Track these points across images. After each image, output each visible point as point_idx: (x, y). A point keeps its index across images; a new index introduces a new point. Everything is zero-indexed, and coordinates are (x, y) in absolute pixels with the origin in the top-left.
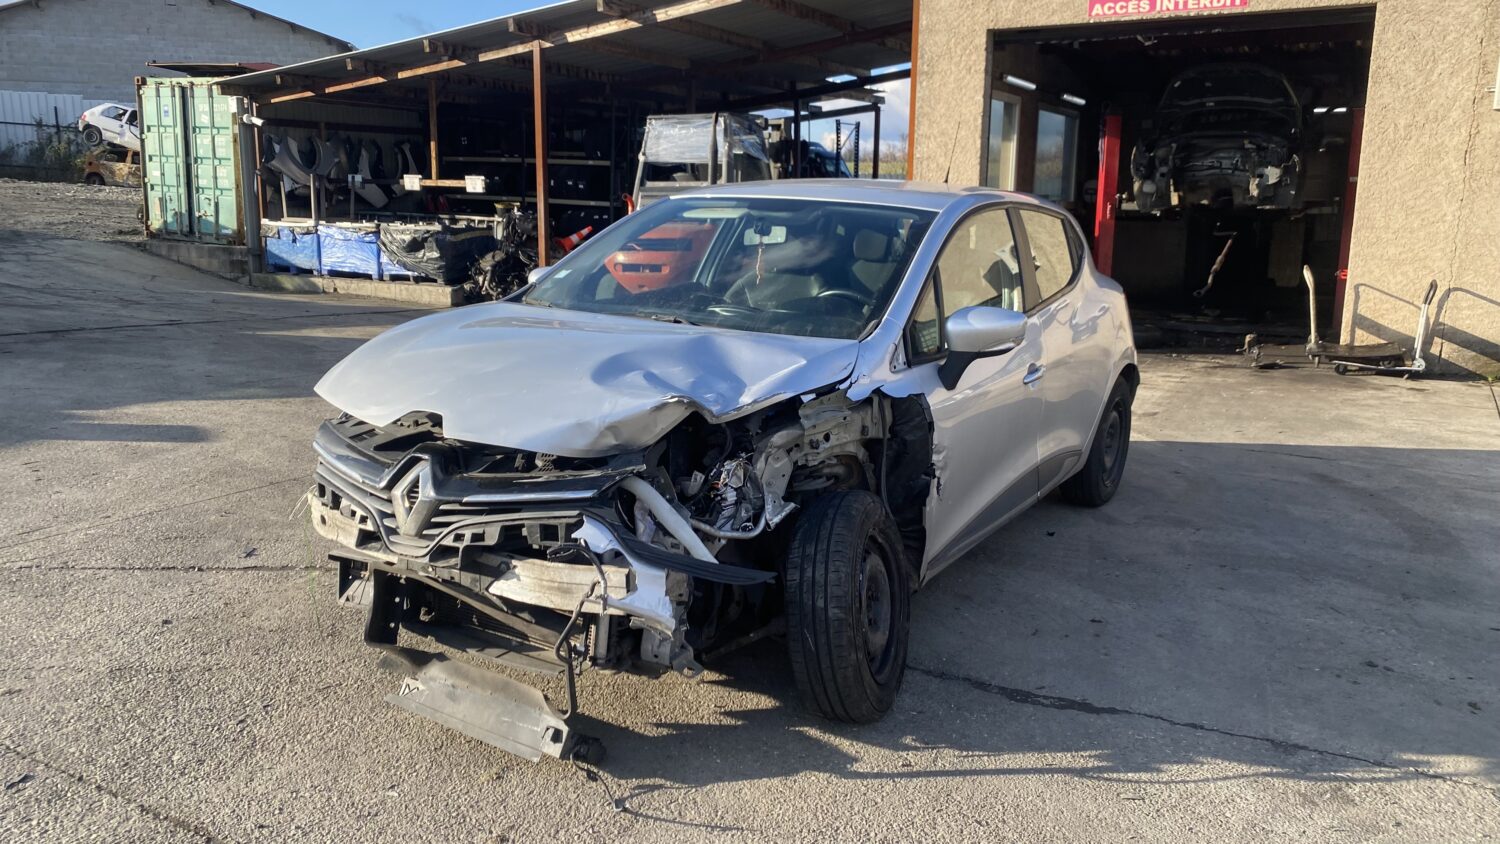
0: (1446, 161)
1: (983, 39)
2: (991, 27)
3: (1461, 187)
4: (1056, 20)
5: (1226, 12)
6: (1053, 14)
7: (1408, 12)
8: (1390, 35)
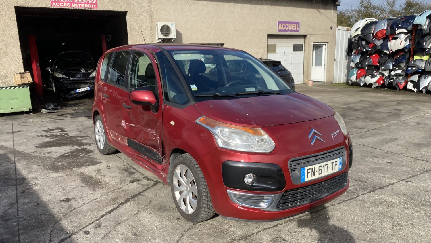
1: (13, 10)
2: (16, 5)
4: (40, 6)
5: (92, 9)
6: (38, 4)
7: (135, 14)
8: (132, 19)
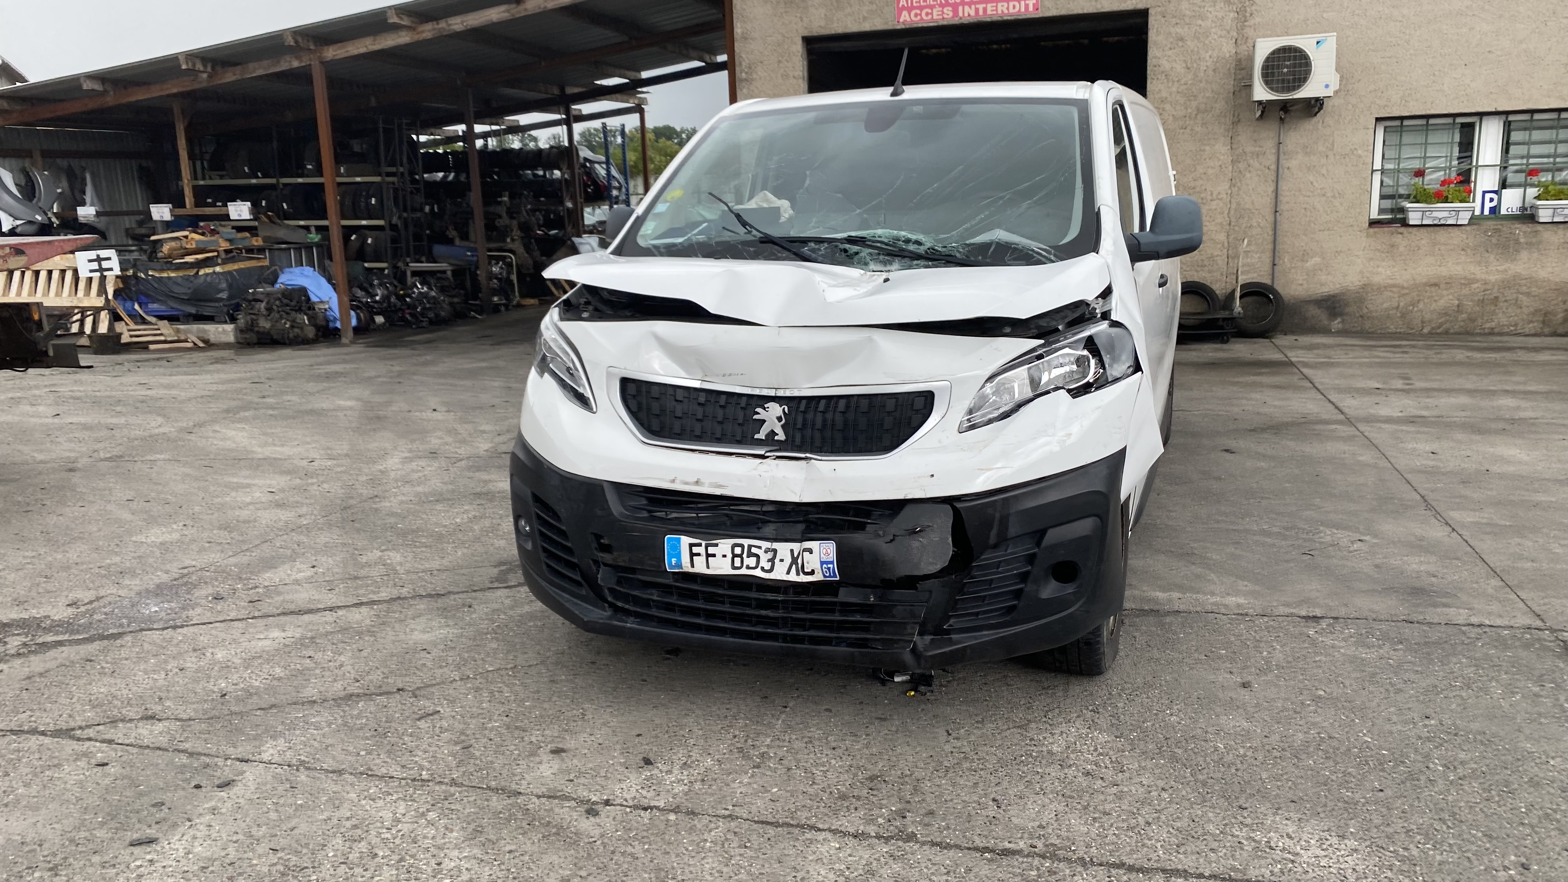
0: (1217, 146)
1: (798, 48)
2: (806, 34)
3: (1230, 168)
4: (867, 26)
5: (1021, 17)
6: (863, 20)
7: (1174, 18)
8: (1160, 38)
